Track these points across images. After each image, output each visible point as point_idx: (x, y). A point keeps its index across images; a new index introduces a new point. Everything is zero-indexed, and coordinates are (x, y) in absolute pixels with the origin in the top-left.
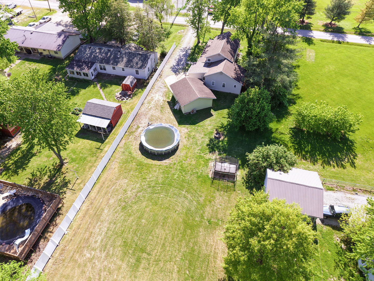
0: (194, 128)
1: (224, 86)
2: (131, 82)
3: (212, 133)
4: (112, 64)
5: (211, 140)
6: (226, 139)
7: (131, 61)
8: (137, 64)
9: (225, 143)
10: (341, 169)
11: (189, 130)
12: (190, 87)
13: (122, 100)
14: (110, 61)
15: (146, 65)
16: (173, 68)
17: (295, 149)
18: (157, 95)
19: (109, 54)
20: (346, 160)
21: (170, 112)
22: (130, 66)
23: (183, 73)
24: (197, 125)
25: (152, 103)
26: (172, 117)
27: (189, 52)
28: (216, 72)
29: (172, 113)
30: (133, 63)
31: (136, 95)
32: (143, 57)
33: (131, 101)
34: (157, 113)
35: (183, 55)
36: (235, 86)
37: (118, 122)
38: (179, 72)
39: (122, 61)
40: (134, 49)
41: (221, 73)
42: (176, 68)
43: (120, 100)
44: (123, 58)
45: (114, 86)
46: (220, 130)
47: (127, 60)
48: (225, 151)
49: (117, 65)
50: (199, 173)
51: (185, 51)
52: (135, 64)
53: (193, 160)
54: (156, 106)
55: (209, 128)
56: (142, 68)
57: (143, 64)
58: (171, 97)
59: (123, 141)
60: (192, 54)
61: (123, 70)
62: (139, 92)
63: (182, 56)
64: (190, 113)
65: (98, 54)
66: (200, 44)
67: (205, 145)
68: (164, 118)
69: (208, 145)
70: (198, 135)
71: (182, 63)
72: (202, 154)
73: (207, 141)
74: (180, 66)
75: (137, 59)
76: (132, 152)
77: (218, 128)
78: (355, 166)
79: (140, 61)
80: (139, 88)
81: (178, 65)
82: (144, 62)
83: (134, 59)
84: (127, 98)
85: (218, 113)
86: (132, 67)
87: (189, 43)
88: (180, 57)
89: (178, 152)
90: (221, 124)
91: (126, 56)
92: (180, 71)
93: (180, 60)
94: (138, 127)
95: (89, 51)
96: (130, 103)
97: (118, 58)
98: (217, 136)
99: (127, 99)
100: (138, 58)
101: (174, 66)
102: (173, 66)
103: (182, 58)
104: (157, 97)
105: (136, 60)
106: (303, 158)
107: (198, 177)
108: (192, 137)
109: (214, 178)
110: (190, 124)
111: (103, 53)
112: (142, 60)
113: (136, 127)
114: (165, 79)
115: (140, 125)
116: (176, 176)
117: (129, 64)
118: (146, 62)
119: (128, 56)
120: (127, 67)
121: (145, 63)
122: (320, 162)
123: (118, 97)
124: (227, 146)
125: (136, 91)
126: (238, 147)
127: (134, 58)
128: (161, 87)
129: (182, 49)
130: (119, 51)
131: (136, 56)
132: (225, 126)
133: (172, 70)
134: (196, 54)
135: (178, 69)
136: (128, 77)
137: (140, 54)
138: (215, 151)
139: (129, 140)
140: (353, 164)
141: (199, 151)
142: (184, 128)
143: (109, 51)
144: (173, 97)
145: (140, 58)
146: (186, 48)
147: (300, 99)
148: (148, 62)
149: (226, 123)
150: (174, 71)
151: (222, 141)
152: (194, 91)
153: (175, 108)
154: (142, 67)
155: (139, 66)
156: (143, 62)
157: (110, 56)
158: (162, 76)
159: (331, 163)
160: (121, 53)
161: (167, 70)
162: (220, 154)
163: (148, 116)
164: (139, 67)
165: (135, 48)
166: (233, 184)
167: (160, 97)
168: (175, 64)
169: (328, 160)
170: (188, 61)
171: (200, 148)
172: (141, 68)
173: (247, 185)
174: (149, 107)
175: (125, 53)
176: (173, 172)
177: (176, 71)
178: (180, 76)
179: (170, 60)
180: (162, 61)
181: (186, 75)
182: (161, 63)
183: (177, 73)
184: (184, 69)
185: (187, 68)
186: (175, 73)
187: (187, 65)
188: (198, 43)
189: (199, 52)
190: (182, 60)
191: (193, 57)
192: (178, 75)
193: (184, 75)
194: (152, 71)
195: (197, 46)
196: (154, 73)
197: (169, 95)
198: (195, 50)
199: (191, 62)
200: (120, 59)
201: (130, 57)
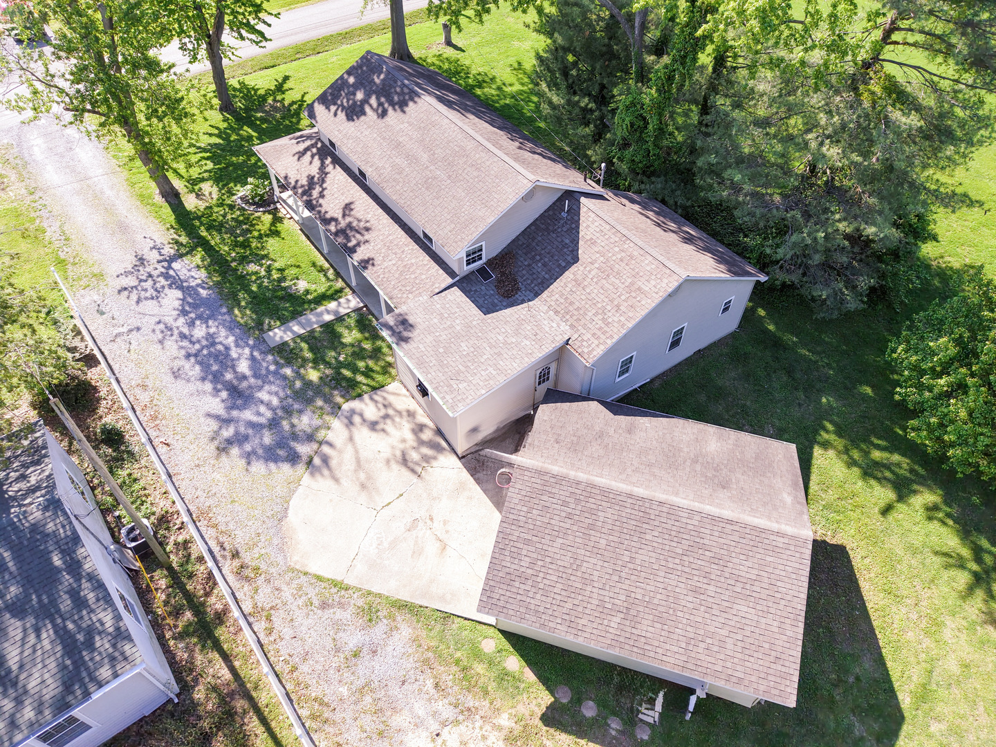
16: (239, 439)
23: (337, 424)
24: (905, 700)
27: (192, 269)
35: (184, 313)
38: (310, 438)
51: (162, 281)
56: (105, 672)
58: (516, 666)
60: (223, 274)
63: (191, 324)
66: (190, 202)
71: (244, 367)
74: (263, 395)
81: (239, 395)
82: (66, 604)
87: (123, 228)
88: (183, 336)
92: (305, 421)
101: (226, 422)
102: (214, 425)
103: (199, 332)
112: (18, 610)
114: (295, 560)
118: (75, 594)
121: (80, 603)
128: (350, 641)
129: (131, 281)
133: (249, 457)
134: (243, 260)
135: (274, 424)
144: (518, 642)
146: (142, 260)
150: (270, 455)
154: (79, 663)
158: (246, 557)
161: (217, 476)
167: (452, 737)
168: (218, 407)
170: (261, 328)
177: (281, 443)
178: (349, 454)
179: (144, 397)
180: (113, 438)
181: (373, 426)
182: (115, 463)
183: (304, 449)
184: (305, 395)
185: (313, 375)
186: (293, 458)
187: (285, 353)
188: (172, 197)
189: (246, 245)
190: (220, 347)
191: (254, 288)
192: (326, 460)
193: (363, 434)
194: (133, 575)
195: (184, 219)
196: (161, 580)
197: (477, 654)
198: (204, 244)
199: (284, 321)
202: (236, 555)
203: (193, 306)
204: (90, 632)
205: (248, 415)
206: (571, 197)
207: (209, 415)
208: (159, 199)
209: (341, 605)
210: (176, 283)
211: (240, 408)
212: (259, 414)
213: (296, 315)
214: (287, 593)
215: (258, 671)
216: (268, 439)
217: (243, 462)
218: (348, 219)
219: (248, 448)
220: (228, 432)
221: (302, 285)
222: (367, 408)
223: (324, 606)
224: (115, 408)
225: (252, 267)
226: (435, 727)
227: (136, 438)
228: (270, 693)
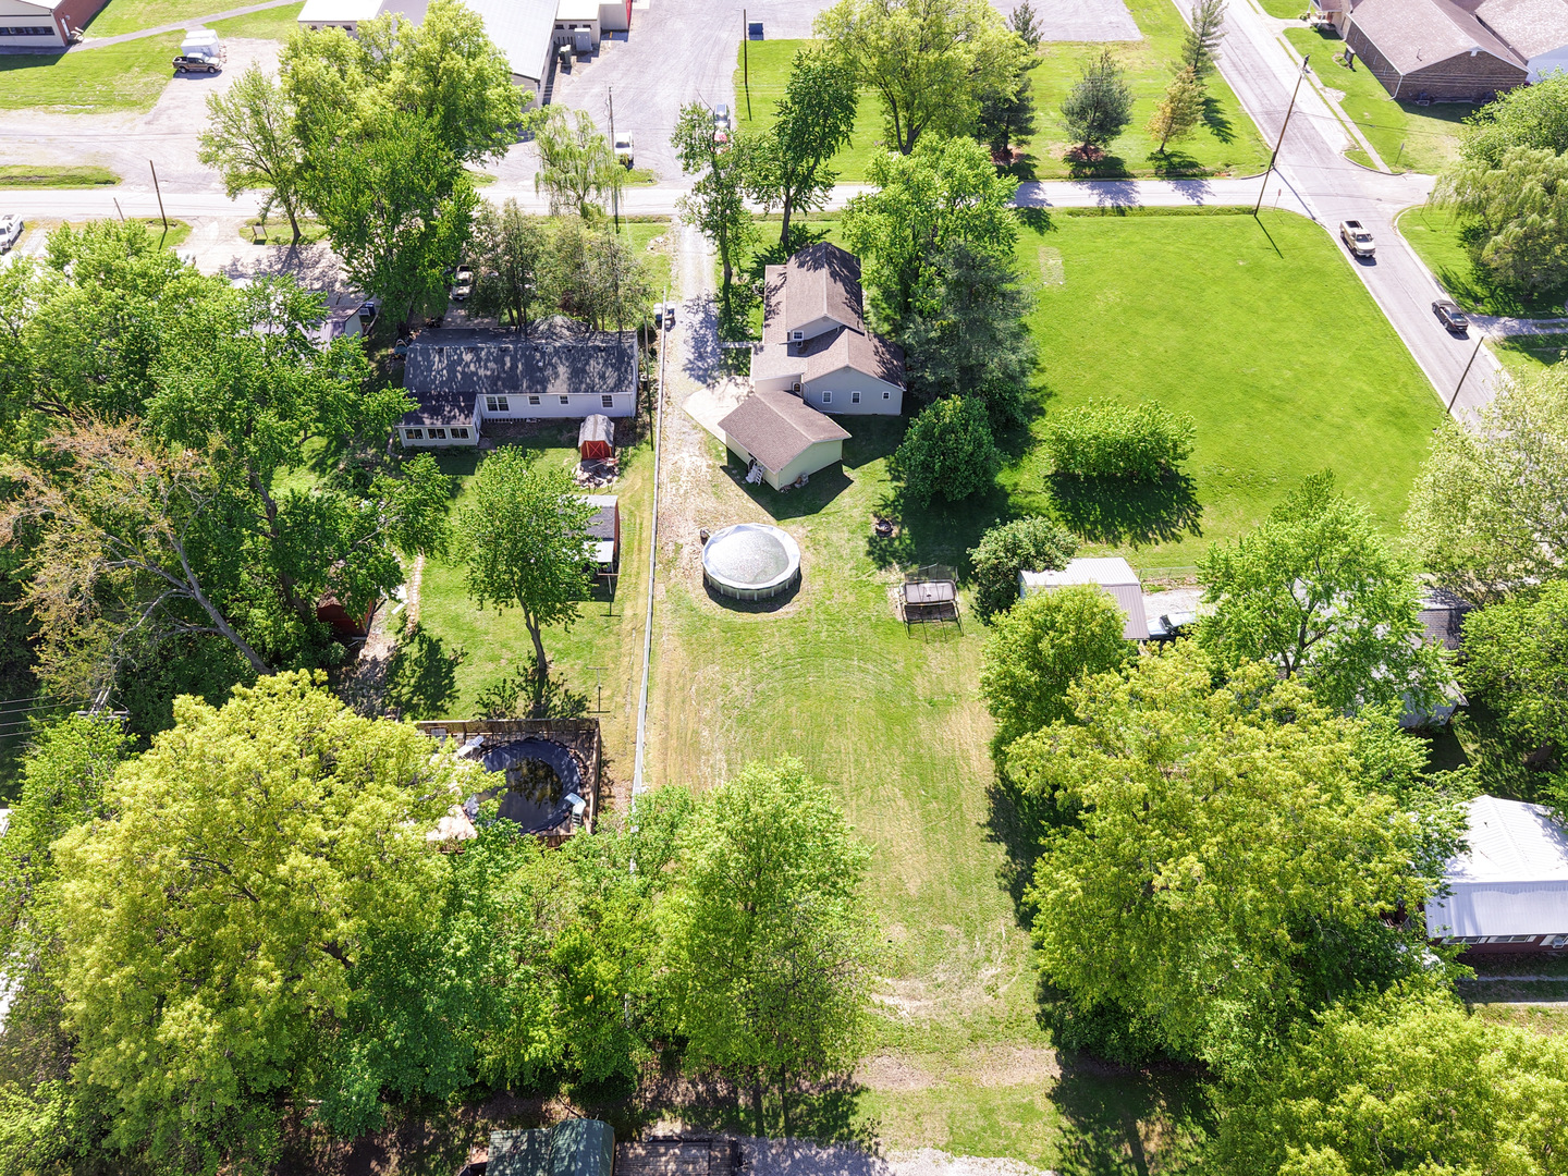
0: (817, 520)
1: (856, 400)
2: (608, 433)
3: (866, 524)
4: (530, 388)
5: (871, 541)
6: (905, 531)
7: (583, 371)
8: (602, 377)
9: (908, 542)
10: (1172, 544)
11: (809, 528)
12: (778, 418)
13: (597, 485)
14: (518, 380)
15: (630, 378)
16: (693, 369)
17: (1067, 521)
18: (685, 455)
19: (508, 359)
20: (1181, 524)
21: (741, 492)
22: (584, 386)
23: (726, 379)
24: (823, 511)
25: (683, 479)
26: (753, 505)
27: (715, 309)
28: (832, 369)
29: (746, 496)
30: (590, 378)
31: (626, 464)
32: (614, 354)
33: (624, 483)
34: (710, 503)
35: (702, 323)
36: (886, 396)
38: (714, 378)
39: (557, 376)
40: (568, 333)
41: (847, 368)
42: (700, 368)
43: (592, 485)
44: (554, 367)
45: (551, 451)
46: (883, 513)
47: (569, 372)
48: (912, 559)
49: (544, 390)
50: (873, 618)
51: (701, 308)
52: (597, 380)
53: (847, 593)
54: (697, 482)
55: (856, 513)
56: (623, 389)
57: (619, 376)
58: (724, 455)
59: (661, 588)
60: (726, 314)
61: (564, 400)
62: (633, 456)
63: (701, 328)
64: (792, 485)
65: (472, 365)
66: (734, 281)
67: (862, 555)
68: (732, 511)
69: (869, 553)
70: (834, 537)
71: (709, 349)
72: (864, 578)
73: (864, 546)
74: (709, 360)
75: (598, 364)
76: (695, 605)
77: (876, 509)
78: (1201, 533)
79: (610, 369)
80: (626, 446)
81: (701, 357)
83: (590, 366)
84: (609, 477)
85: (863, 473)
86: (591, 389)
87: (701, 281)
88: (696, 331)
89: (804, 584)
90: (880, 498)
91: (560, 358)
92: (716, 374)
93: (699, 343)
94: (678, 548)
95: (440, 361)
96: (623, 491)
97: (541, 370)
98: (883, 528)
99: (609, 481)
100: (601, 361)
101: (690, 362)
102: (687, 362)
103: (702, 332)
104: (687, 460)
105: (594, 366)
106: (1090, 539)
107: (875, 627)
108: (824, 543)
109: (910, 622)
110: (805, 514)
111: (488, 360)
112: (613, 365)
113: (671, 547)
114: (684, 407)
115: (681, 541)
116: (824, 634)
117: (581, 382)
118: (626, 368)
119: (567, 360)
120: (577, 390)
122: (1127, 538)
123: (583, 481)
124: (913, 547)
125: (622, 453)
126: (940, 545)
127: (587, 363)
128: (685, 430)
129: (690, 304)
130: (536, 349)
131: (590, 356)
132: (893, 502)
133: (691, 375)
134: (737, 313)
135: (706, 370)
136: (591, 419)
137: (600, 349)
138: (890, 563)
139: (672, 581)
140: (1196, 530)
141: (854, 572)
142: (793, 527)
143: (505, 351)
144: (729, 451)
145: (606, 361)
146: (699, 298)
147: (1053, 399)
148: (632, 367)
149: (891, 495)
150: (698, 378)
151: (899, 537)
152: (792, 426)
153: (750, 478)
154: (618, 384)
155: (611, 382)
156: (618, 369)
157: (514, 367)
158: (671, 399)
159: (1150, 535)
160: (543, 354)
161: (678, 376)
162: (904, 569)
163: (690, 514)
164: (612, 385)
165: (568, 329)
166: (954, 624)
167: (694, 458)
168: (692, 357)
169: (1142, 530)
170: (724, 340)
171: (852, 563)
172: (618, 386)
174: (682, 492)
175: (557, 351)
176: (813, 627)
177: (704, 376)
178: (721, 389)
179: (670, 345)
180: (653, 353)
181: (736, 384)
182: (651, 360)
183: (709, 381)
184: (723, 366)
185: (730, 362)
186: (704, 382)
187: (727, 351)
188: (728, 275)
189: (742, 307)
190: (705, 340)
191: (733, 324)
192: (714, 387)
193: (732, 385)
194: (638, 389)
195: (727, 287)
196: (646, 394)
197: (716, 448)
198: (727, 300)
199: (734, 341)
200: (548, 372)
201: (574, 359)
202: (669, 398)
203: (706, 322)
204: (626, 378)
205: (700, 364)
206: (843, 327)
207: (687, 358)
208: (722, 274)
210: (706, 312)
211: (698, 361)
212: (703, 365)
213: (740, 340)
215: (657, 423)
216: (701, 373)
217: (689, 376)
219: (693, 373)
220: (690, 366)
221: (751, 331)
222: (740, 380)
224: (659, 345)
225: (738, 317)
227: (660, 357)
228: (656, 430)
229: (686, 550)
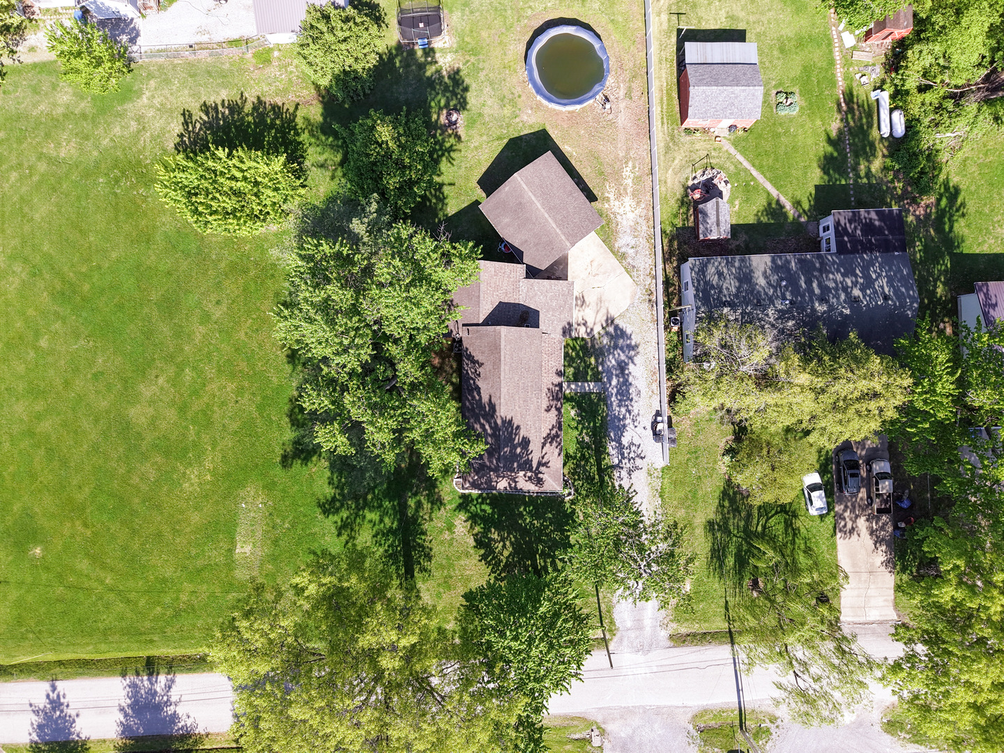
3: (471, 123)
5: (464, 105)
6: (435, 117)
7: (740, 280)
8: (720, 275)
9: (433, 104)
10: (211, 101)
11: (517, 120)
12: (550, 210)
13: (704, 172)
14: (801, 269)
15: (693, 275)
16: (629, 347)
17: (295, 128)
18: (629, 215)
19: (817, 291)
21: (576, 167)
22: (737, 264)
23: (596, 332)
24: (506, 141)
26: (566, 150)
27: (611, 452)
30: (732, 273)
31: (682, 202)
32: (714, 299)
34: (605, 150)
35: (624, 427)
37: (679, 98)
38: (607, 333)
42: (622, 349)
44: (769, 283)
47: (754, 280)
48: (430, 83)
50: (467, 13)
51: (626, 453)
52: (725, 271)
54: (617, 177)
55: (476, 141)
57: (705, 277)
60: (601, 442)
63: (624, 418)
65: (850, 284)
67: (473, 87)
68: (583, 141)
69: (466, 89)
71: (615, 381)
72: (473, 59)
73: (471, 97)
74: (614, 363)
75: (727, 289)
77: (458, 146)
78: (183, 114)
79: (714, 283)
81: (622, 367)
83: (735, 287)
84: (696, 183)
86: (729, 261)
88: (629, 412)
90: (453, 159)
91: (766, 294)
92: (606, 341)
93: (625, 393)
94: (629, 95)
95: (882, 287)
96: (680, 166)
97: (781, 280)
99: (694, 178)
100: (725, 292)
102: (635, 359)
103: (623, 410)
104: (626, 208)
106: (279, 108)
109: (438, 9)
110: (520, 138)
111: (836, 289)
112: (712, 287)
113: (634, 95)
114: (634, 286)
115: (627, 101)
117: (740, 268)
118: (699, 284)
119: (759, 292)
121: (698, 281)
122: (248, 108)
124: (429, 98)
127: (738, 289)
128: (631, 254)
129: (638, 461)
131: (736, 296)
132: (443, 155)
133: (630, 338)
134: (588, 446)
135: (616, 347)
138: (449, 77)
140: (187, 116)
141: (481, 66)
142: (530, 123)
143: (823, 300)
145: (721, 292)
148: (694, 286)
150: (623, 333)
151: (440, 109)
152: (535, 195)
156: (707, 283)
157: (809, 282)
158: (647, 298)
159: (227, 112)
162: (438, 71)
163: (620, 137)
164: (710, 266)
166: (403, 6)
168: (631, 366)
169: (233, 118)
170: (600, 398)
171: (482, 75)
173: (379, 11)
174: (629, 165)
175: (772, 305)
177: (617, 336)
179: (655, 385)
180: (670, 373)
181: (585, 324)
182: (672, 361)
183: (611, 329)
184: (600, 353)
185: (593, 360)
186: (616, 328)
187: (597, 378)
189: (582, 457)
190: (619, 397)
191: (592, 424)
192: (607, 320)
193: (590, 323)
198: (599, 469)
199: (589, 396)
200: (774, 278)
201: (752, 292)
202: (650, 301)
203: (619, 428)
204: (697, 273)
205: (623, 357)
207: (635, 365)
209: (629, 264)
210: (620, 447)
211: (624, 361)
212: (619, 354)
213: (584, 396)
214: (642, 277)
215: (659, 262)
216: (621, 342)
217: (632, 337)
218: (552, 403)
219: (628, 342)
220: (632, 353)
221: (573, 413)
222: (582, 332)
223: (634, 267)
225: (587, 439)
226: (624, 216)
227: (663, 366)
229: (622, 93)
